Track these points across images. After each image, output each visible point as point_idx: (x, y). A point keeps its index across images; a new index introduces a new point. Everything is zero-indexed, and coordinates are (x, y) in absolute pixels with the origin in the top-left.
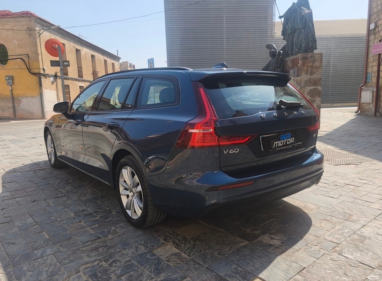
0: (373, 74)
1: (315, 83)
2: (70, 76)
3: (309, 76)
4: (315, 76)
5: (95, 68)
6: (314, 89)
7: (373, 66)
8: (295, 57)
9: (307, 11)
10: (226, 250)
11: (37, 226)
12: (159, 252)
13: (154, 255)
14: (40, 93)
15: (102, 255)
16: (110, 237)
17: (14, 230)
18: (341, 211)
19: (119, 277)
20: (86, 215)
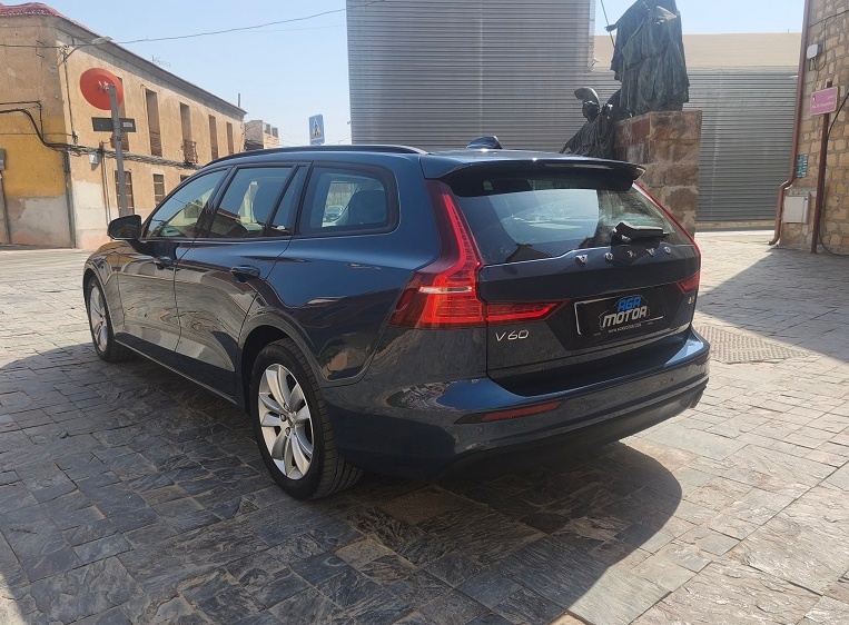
0: (811, 158)
1: (685, 177)
2: (132, 151)
3: (670, 163)
4: (684, 163)
5: (189, 135)
6: (681, 191)
7: (811, 141)
8: (640, 118)
9: (669, 16)
10: (496, 550)
11: (78, 491)
12: (348, 552)
13: (340, 560)
14: (67, 189)
15: (224, 560)
16: (240, 518)
17: (25, 501)
18: (745, 466)
19: (265, 607)
20: (184, 469)
